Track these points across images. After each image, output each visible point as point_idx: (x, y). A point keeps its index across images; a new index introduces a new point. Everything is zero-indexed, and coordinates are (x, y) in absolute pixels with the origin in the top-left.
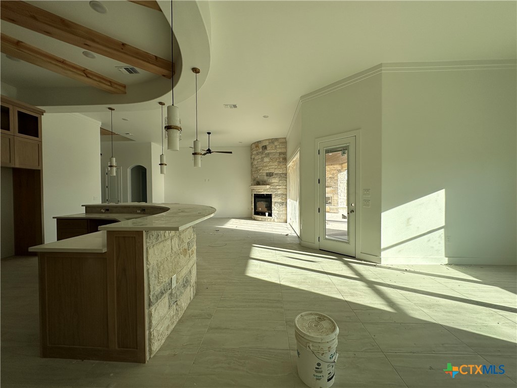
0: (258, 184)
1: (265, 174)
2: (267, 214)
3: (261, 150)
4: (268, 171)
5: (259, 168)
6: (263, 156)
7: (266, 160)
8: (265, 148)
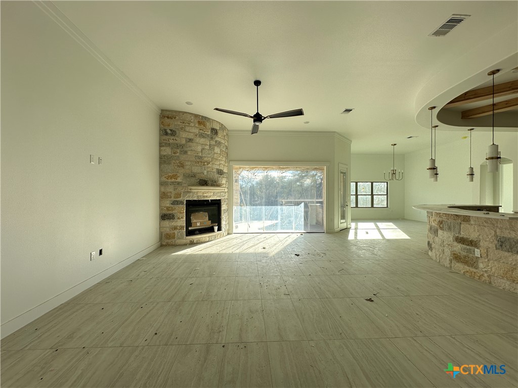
0: (204, 183)
1: (215, 170)
2: (216, 228)
3: (209, 133)
4: (218, 168)
5: (206, 159)
6: (213, 143)
7: (217, 150)
8: (215, 132)
